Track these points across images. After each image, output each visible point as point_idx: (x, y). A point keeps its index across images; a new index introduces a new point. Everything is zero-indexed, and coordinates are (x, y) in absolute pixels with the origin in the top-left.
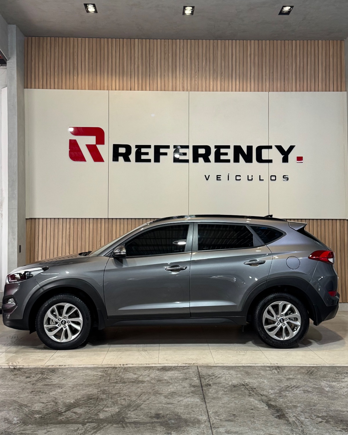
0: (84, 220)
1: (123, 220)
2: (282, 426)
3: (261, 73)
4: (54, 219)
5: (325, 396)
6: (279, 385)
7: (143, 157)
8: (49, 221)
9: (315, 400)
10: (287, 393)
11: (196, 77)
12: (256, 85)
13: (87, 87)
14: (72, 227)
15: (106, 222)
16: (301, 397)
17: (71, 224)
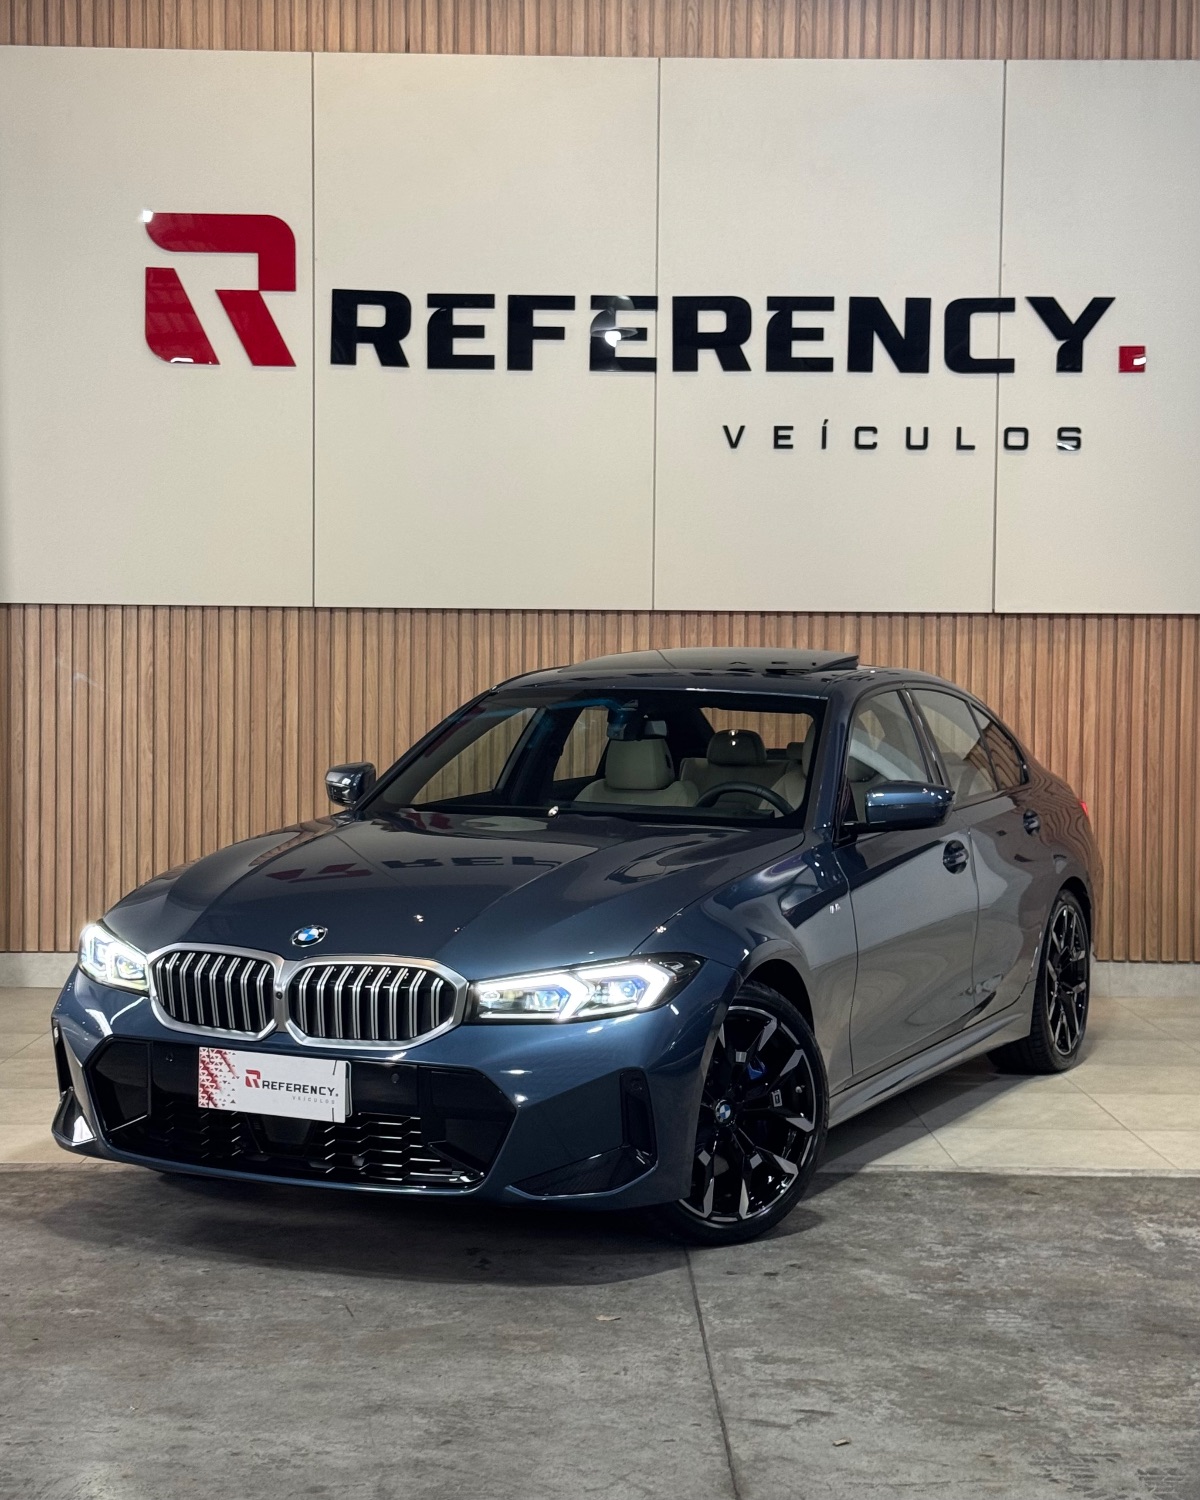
0: (211, 616)
1: (374, 615)
2: (960, 1347)
4: (86, 610)
5: (1141, 1269)
6: (974, 1231)
7: (461, 347)
8: (65, 615)
9: (1101, 1277)
10: (1003, 1255)
14: (162, 642)
15: (305, 622)
16: (1050, 1268)
17: (160, 633)
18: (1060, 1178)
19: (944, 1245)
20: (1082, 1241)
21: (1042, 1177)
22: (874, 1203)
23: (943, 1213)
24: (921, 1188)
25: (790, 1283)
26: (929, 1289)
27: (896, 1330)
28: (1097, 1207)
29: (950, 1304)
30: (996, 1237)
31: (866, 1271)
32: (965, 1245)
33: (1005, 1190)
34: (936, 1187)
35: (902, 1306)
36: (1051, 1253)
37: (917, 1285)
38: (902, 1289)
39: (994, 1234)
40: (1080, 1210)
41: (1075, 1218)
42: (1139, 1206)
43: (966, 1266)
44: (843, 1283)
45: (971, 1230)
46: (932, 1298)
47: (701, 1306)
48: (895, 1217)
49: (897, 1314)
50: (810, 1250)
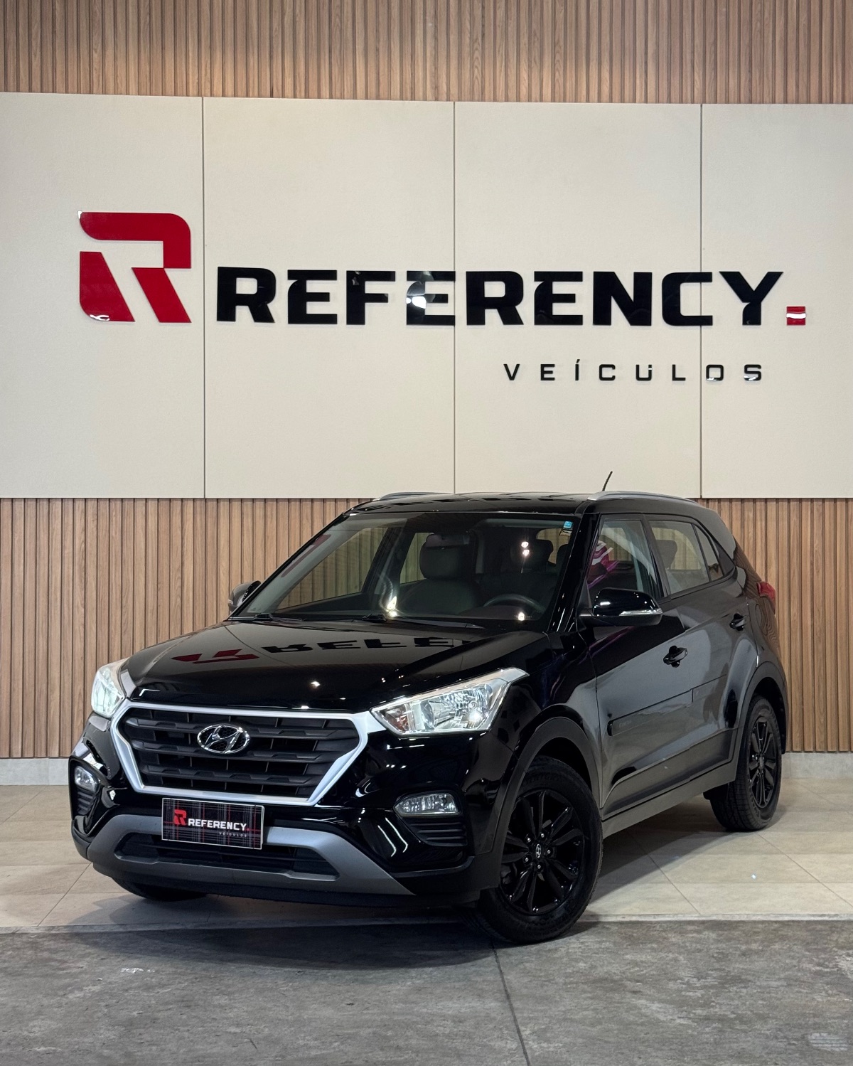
0: (128, 505)
1: (250, 503)
3: (678, 46)
4: (34, 503)
7: (313, 308)
8: (19, 507)
9: (819, 1002)
10: (743, 985)
11: (477, 54)
12: (664, 84)
13: (133, 87)
14: (91, 526)
15: (198, 509)
16: (779, 996)
17: (90, 518)
18: (776, 922)
19: (699, 980)
20: (799, 974)
21: (763, 922)
22: (641, 946)
23: (693, 952)
24: (675, 933)
25: (586, 1013)
26: (692, 1015)
27: (671, 1049)
28: (806, 944)
29: (709, 1027)
30: (736, 971)
31: (643, 1002)
32: (714, 978)
33: (736, 933)
34: (686, 932)
35: (673, 1030)
36: (779, 983)
37: (682, 1012)
38: (671, 1015)
39: (734, 968)
40: (795, 947)
41: (792, 954)
42: (837, 943)
43: (717, 995)
44: (626, 1012)
45: (717, 966)
46: (696, 1022)
47: (523, 1033)
48: (658, 957)
49: (670, 1036)
50: (599, 985)
